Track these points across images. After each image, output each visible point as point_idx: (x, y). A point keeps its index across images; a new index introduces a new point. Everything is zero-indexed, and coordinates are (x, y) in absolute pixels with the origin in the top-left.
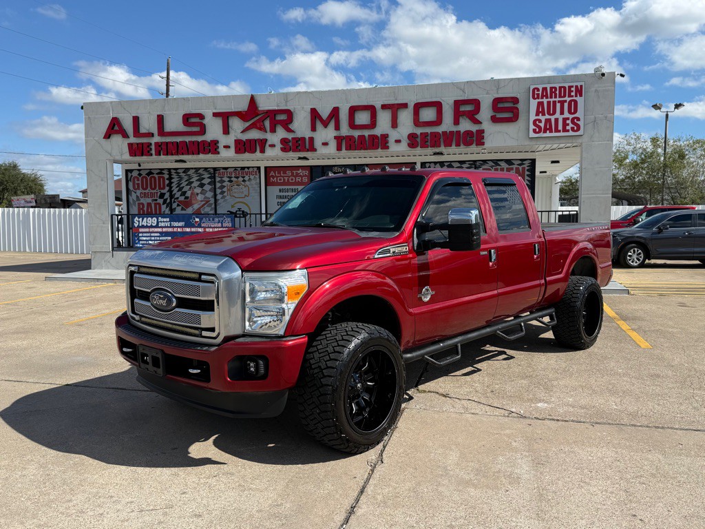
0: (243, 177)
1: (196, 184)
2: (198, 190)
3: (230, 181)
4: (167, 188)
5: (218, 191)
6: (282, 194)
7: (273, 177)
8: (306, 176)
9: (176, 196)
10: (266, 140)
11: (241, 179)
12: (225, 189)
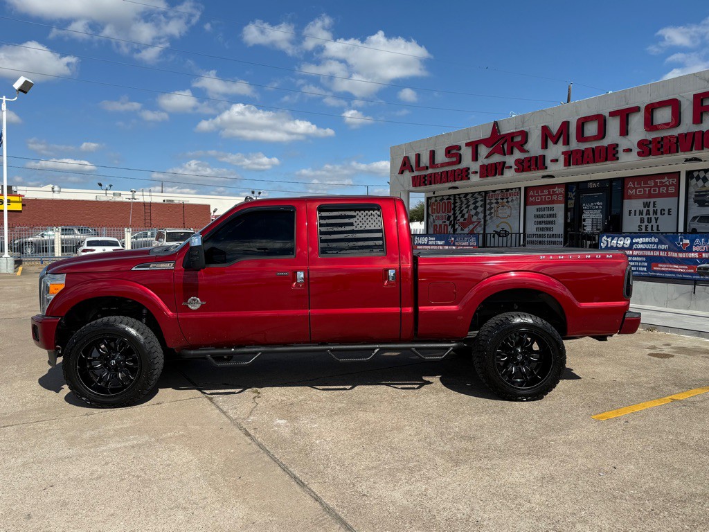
0: (507, 198)
1: (472, 207)
2: (473, 212)
3: (497, 203)
4: (452, 211)
5: (488, 212)
6: (539, 213)
7: (532, 196)
8: (561, 194)
9: (458, 218)
10: (504, 163)
11: (505, 200)
12: (492, 211)
